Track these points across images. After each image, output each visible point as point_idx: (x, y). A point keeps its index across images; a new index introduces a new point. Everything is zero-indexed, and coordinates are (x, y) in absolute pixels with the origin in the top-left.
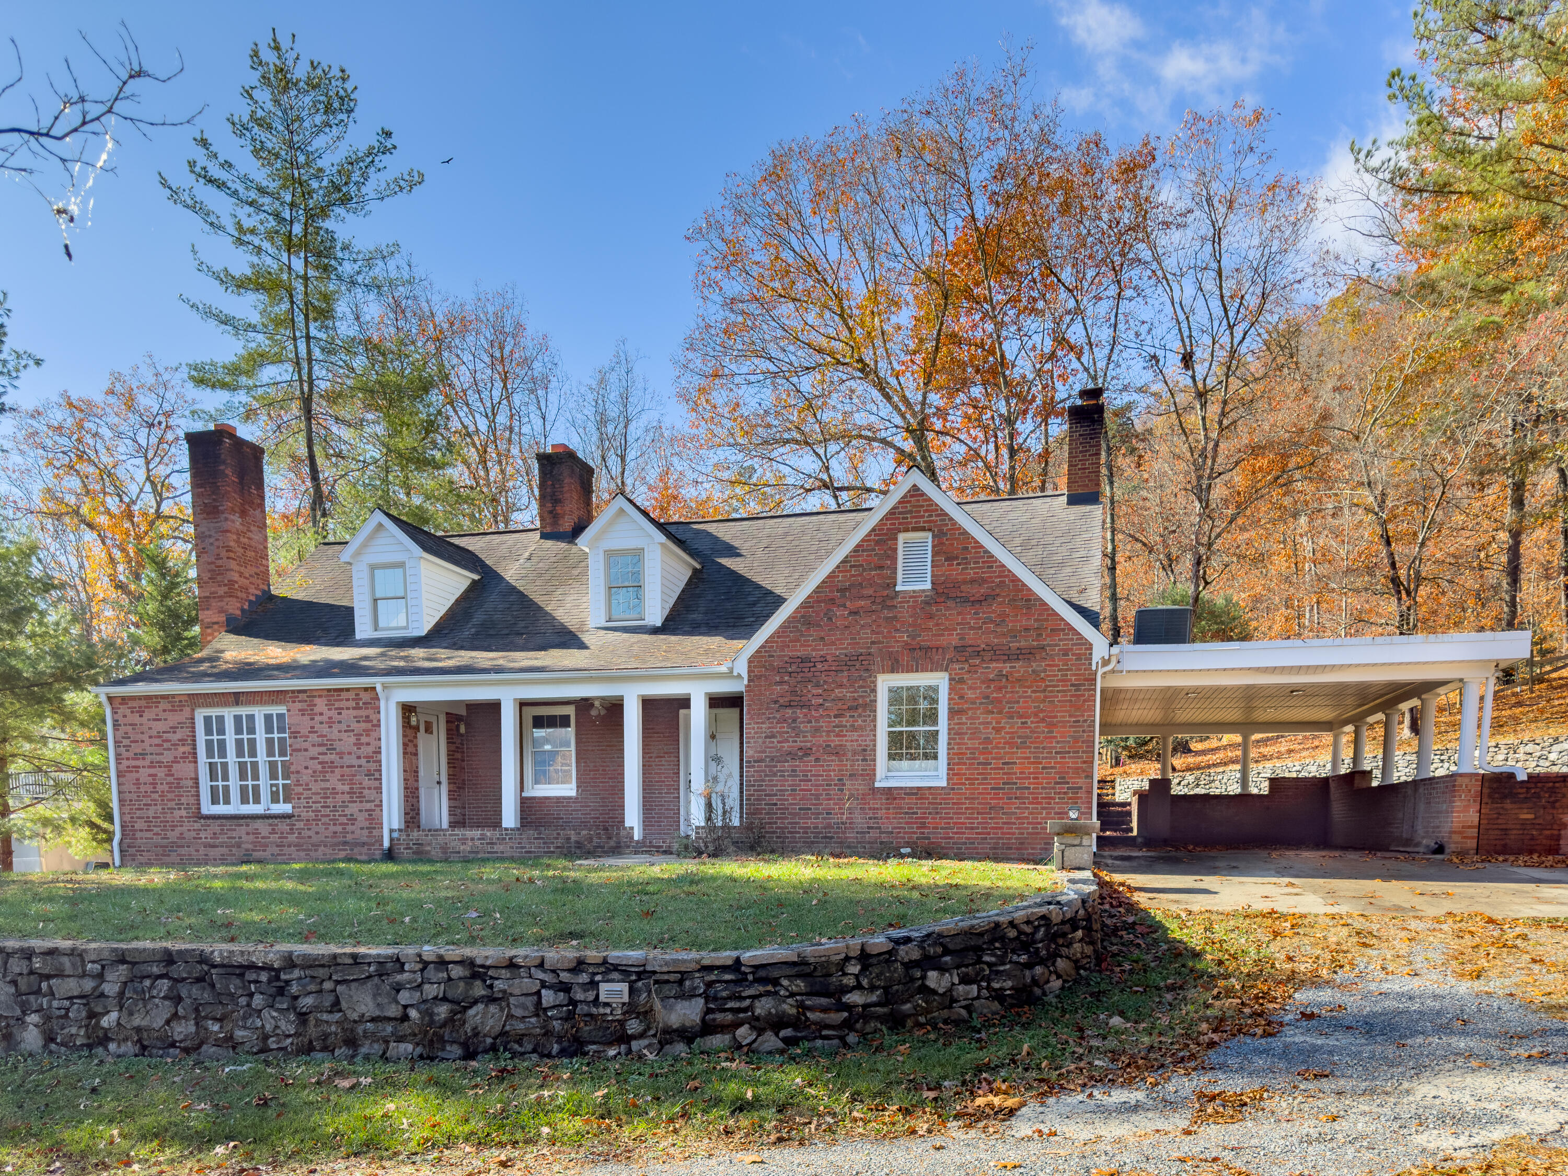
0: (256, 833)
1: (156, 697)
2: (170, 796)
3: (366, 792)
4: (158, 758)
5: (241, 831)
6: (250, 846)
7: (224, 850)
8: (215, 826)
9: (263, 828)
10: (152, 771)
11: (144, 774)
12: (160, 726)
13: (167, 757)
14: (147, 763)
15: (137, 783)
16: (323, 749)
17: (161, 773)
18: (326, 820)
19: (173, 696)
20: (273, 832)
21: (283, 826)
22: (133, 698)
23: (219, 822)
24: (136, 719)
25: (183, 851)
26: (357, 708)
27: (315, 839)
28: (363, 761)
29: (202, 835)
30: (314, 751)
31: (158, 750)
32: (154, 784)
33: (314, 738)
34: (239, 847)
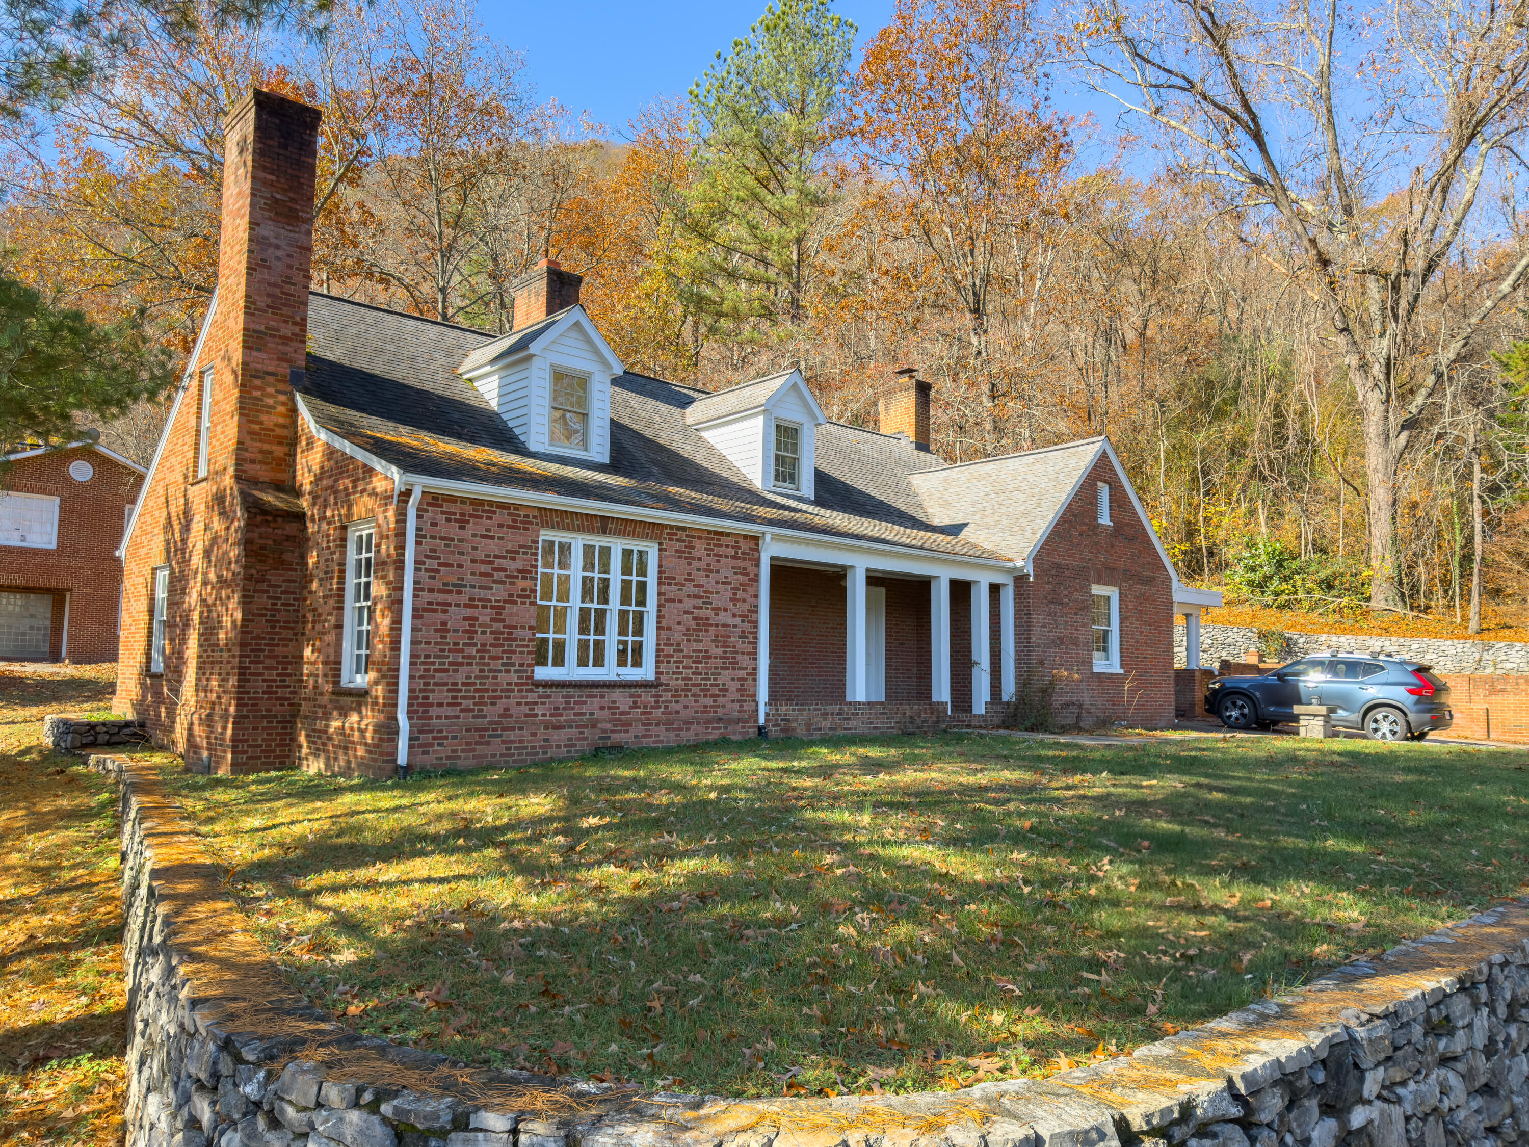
0: (613, 707)
1: (491, 504)
2: (494, 651)
3: (739, 657)
4: (483, 593)
5: (593, 705)
6: (609, 726)
7: (574, 732)
8: (558, 698)
9: (621, 699)
10: (469, 612)
11: (455, 617)
12: (493, 547)
13: (499, 593)
14: (464, 599)
15: (443, 630)
16: (699, 602)
17: (484, 616)
18: (695, 690)
19: (517, 507)
20: (635, 706)
21: (647, 698)
22: (452, 499)
23: (564, 691)
24: (453, 530)
25: (512, 736)
26: (735, 557)
27: (685, 714)
28: (738, 621)
29: (539, 710)
30: (689, 604)
31: (485, 581)
32: (471, 632)
33: (689, 588)
34: (594, 727)
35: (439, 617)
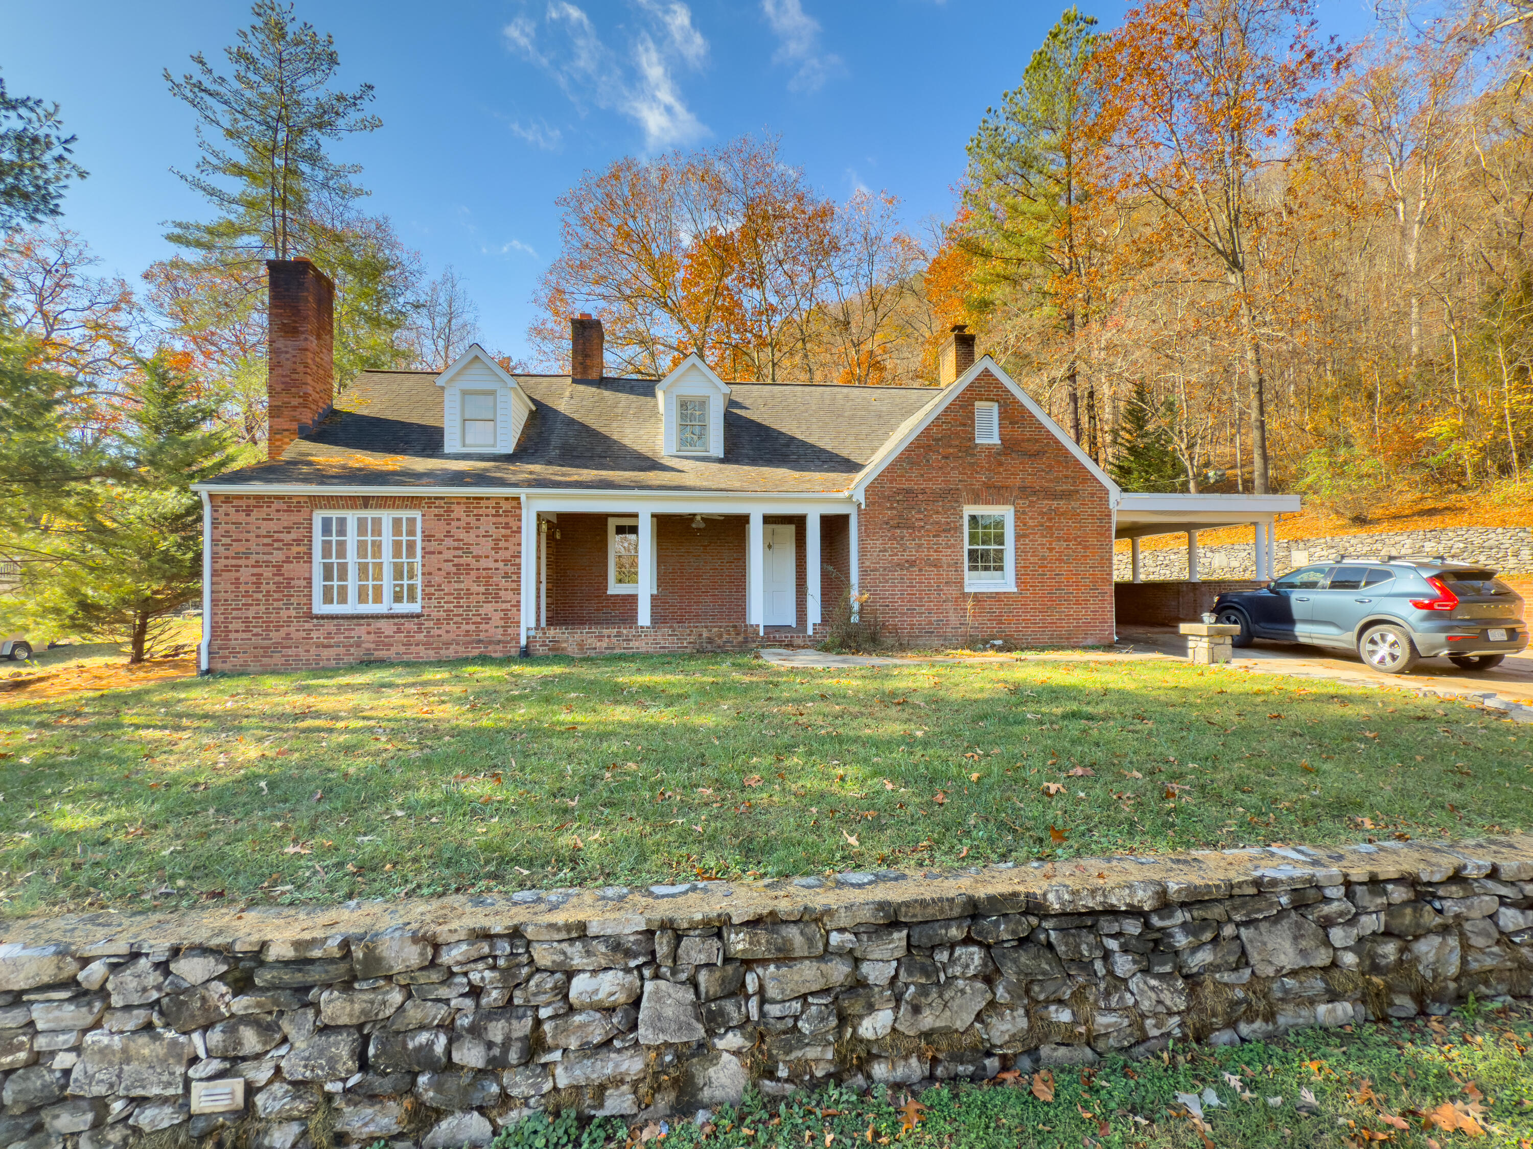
0: (378, 632)
1: (269, 497)
2: (276, 596)
3: (502, 593)
4: (266, 558)
5: (361, 631)
6: (373, 646)
7: (342, 650)
8: (330, 626)
9: (387, 627)
10: (255, 570)
11: (245, 574)
12: (273, 526)
13: (278, 556)
14: (252, 562)
15: (237, 582)
16: (460, 553)
17: (267, 573)
18: (459, 619)
19: (290, 497)
20: (399, 631)
21: (411, 625)
22: (240, 497)
23: (335, 622)
24: (242, 517)
25: (290, 652)
26: (497, 515)
27: (445, 637)
28: (500, 565)
29: (314, 635)
30: (448, 555)
31: (267, 549)
32: (258, 584)
33: (449, 542)
34: (358, 646)
35: (234, 574)
